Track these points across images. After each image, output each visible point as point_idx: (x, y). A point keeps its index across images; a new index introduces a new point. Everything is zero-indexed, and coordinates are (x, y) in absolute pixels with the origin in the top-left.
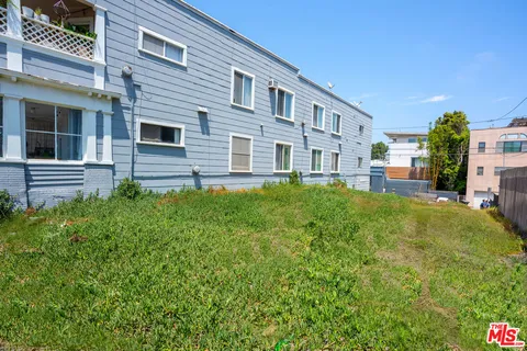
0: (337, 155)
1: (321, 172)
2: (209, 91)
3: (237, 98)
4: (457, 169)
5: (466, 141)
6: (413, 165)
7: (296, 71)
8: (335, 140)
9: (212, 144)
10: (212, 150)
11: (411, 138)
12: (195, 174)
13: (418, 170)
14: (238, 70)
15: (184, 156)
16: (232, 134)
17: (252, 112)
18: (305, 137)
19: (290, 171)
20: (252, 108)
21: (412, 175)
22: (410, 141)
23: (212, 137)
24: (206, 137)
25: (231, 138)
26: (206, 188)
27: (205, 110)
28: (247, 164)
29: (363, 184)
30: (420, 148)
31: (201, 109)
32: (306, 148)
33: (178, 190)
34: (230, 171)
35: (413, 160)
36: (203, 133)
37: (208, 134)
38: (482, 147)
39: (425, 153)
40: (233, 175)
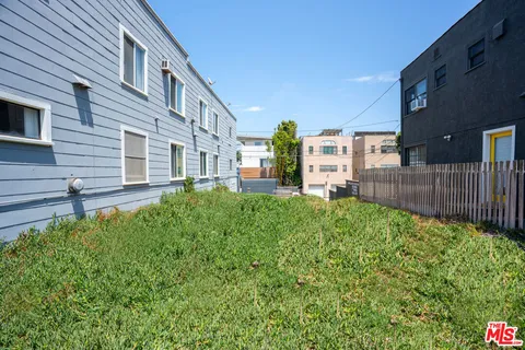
0: (217, 157)
1: (207, 176)
2: (90, 53)
3: (128, 75)
4: (295, 168)
5: (299, 145)
6: (262, 165)
7: (186, 56)
8: (215, 141)
9: (98, 141)
10: (98, 151)
11: (258, 141)
12: (74, 193)
13: (268, 170)
14: (128, 32)
15: (52, 162)
16: (123, 128)
17: (145, 98)
18: (194, 136)
19: (184, 178)
20: (146, 93)
21: (263, 174)
22: (257, 144)
23: (96, 130)
24: (87, 129)
25: (122, 133)
26: (93, 214)
27: (86, 83)
28: (142, 171)
29: (233, 186)
30: (268, 150)
31: (80, 80)
32: (196, 150)
33: (42, 227)
34: (124, 183)
35: (262, 160)
36: (83, 123)
37: (91, 124)
38: (311, 149)
39: (272, 155)
40: (128, 188)
